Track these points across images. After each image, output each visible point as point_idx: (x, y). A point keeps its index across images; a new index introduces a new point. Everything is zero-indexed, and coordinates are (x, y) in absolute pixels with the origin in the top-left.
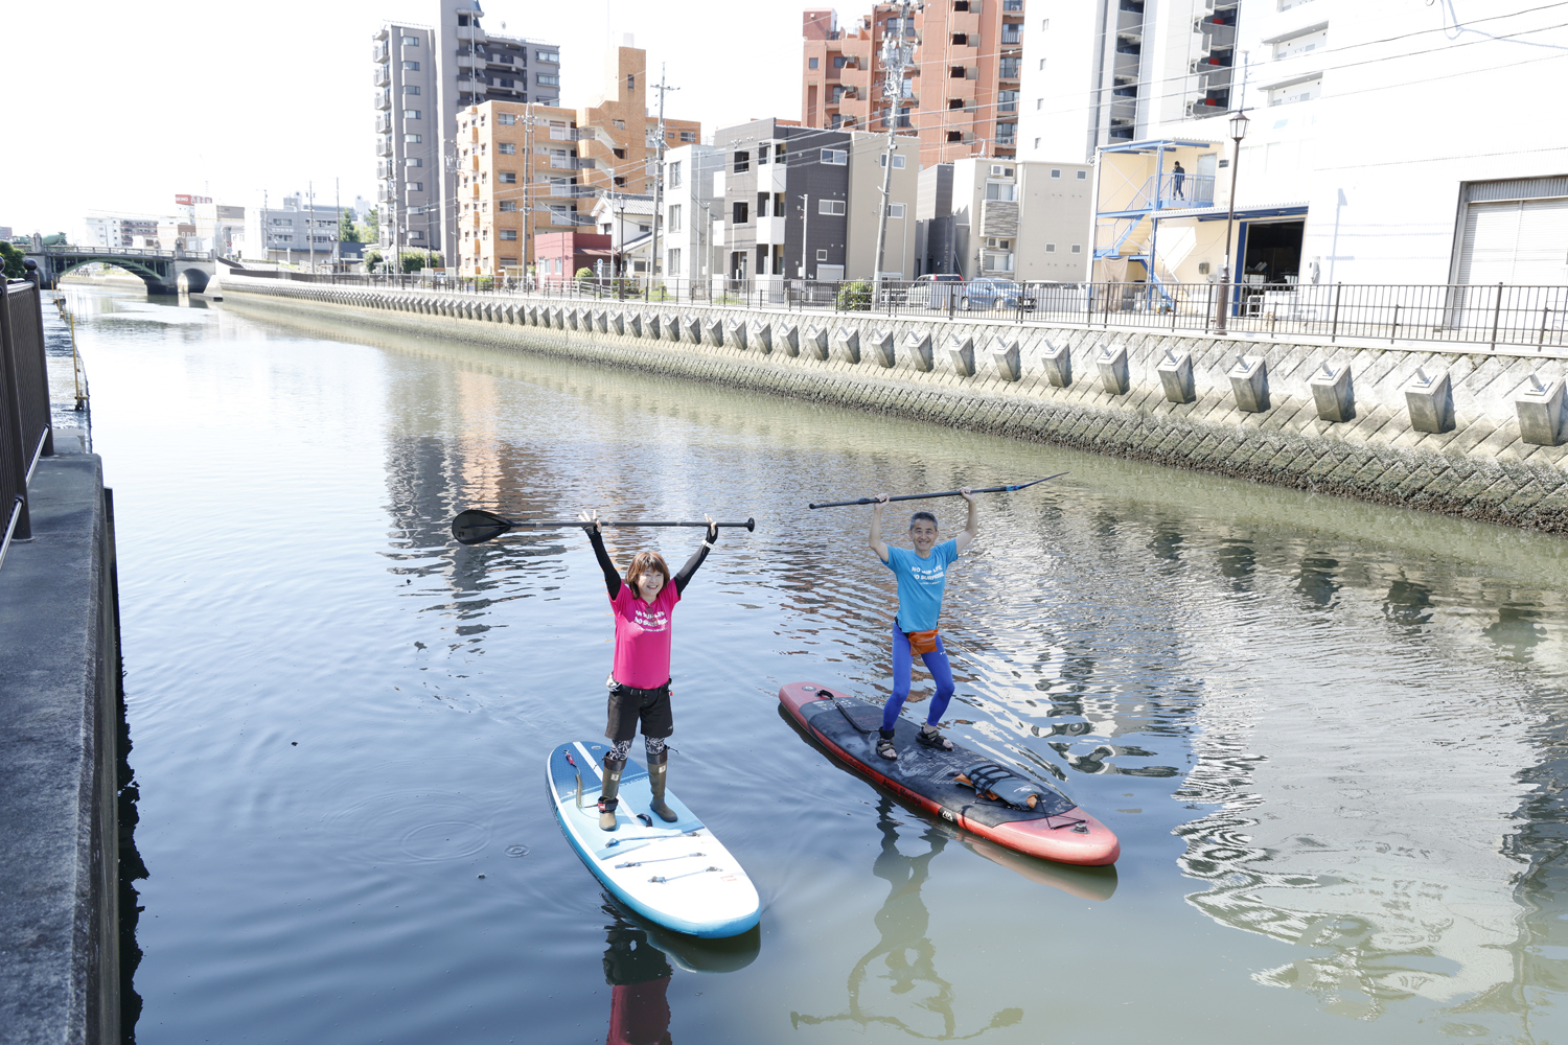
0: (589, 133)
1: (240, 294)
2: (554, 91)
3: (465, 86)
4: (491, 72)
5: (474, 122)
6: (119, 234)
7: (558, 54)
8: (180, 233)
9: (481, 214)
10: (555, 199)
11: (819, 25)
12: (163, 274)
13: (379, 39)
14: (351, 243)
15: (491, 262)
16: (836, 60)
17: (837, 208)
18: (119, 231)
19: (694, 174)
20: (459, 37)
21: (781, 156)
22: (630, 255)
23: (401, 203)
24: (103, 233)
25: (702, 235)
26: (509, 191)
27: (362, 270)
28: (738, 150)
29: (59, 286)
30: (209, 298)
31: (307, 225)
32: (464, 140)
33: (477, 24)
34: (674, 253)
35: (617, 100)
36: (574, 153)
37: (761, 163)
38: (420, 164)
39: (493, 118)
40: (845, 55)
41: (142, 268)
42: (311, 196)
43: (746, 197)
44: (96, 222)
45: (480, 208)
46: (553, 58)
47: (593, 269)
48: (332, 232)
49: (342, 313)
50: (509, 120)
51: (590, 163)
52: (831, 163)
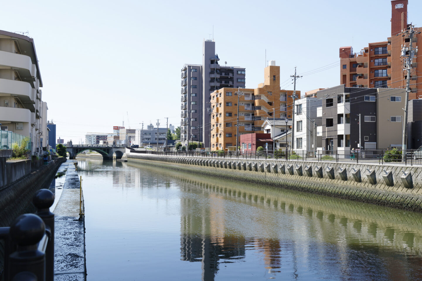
0: (259, 97)
1: (133, 159)
2: (243, 84)
3: (213, 84)
4: (221, 79)
5: (217, 96)
6: (95, 140)
7: (245, 71)
8: (114, 139)
9: (219, 128)
10: (246, 121)
11: (345, 53)
12: (108, 153)
13: (183, 70)
14: (171, 140)
15: (223, 146)
16: (354, 65)
17: (372, 119)
18: (95, 139)
19: (308, 108)
20: (211, 68)
21: (347, 99)
22: (278, 141)
23: (189, 125)
24: (91, 140)
25: (311, 132)
26: (230, 119)
27: (174, 149)
28: (328, 98)
29: (76, 158)
30: (123, 161)
31: (155, 135)
32: (213, 102)
33: (217, 63)
34: (299, 140)
35: (269, 85)
36: (253, 104)
37: (338, 102)
38: (196, 112)
39: (224, 94)
40: (358, 63)
41: (102, 151)
42: (158, 124)
43: (332, 116)
44: (88, 137)
45: (219, 126)
46: (243, 73)
47: (264, 147)
48: (164, 136)
49: (170, 166)
50: (230, 94)
51: (259, 108)
52: (369, 101)
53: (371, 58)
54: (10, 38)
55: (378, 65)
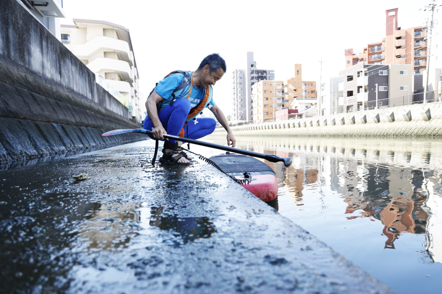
0: (287, 86)
3: (253, 81)
4: (258, 77)
5: (257, 87)
7: (274, 72)
9: (259, 109)
10: (278, 104)
11: (349, 52)
13: (232, 73)
16: (356, 60)
17: (385, 89)
19: (331, 86)
20: (251, 70)
21: (366, 74)
23: (237, 110)
26: (267, 102)
28: (348, 75)
32: (254, 91)
33: (255, 66)
34: (324, 109)
35: (294, 77)
36: (283, 92)
37: (358, 77)
38: (242, 101)
39: (262, 84)
40: (359, 58)
43: (352, 89)
45: (259, 107)
50: (267, 85)
51: (287, 93)
52: (382, 75)
53: (369, 54)
54: (112, 27)
55: (375, 59)
